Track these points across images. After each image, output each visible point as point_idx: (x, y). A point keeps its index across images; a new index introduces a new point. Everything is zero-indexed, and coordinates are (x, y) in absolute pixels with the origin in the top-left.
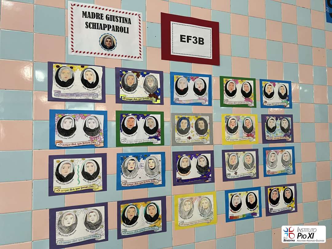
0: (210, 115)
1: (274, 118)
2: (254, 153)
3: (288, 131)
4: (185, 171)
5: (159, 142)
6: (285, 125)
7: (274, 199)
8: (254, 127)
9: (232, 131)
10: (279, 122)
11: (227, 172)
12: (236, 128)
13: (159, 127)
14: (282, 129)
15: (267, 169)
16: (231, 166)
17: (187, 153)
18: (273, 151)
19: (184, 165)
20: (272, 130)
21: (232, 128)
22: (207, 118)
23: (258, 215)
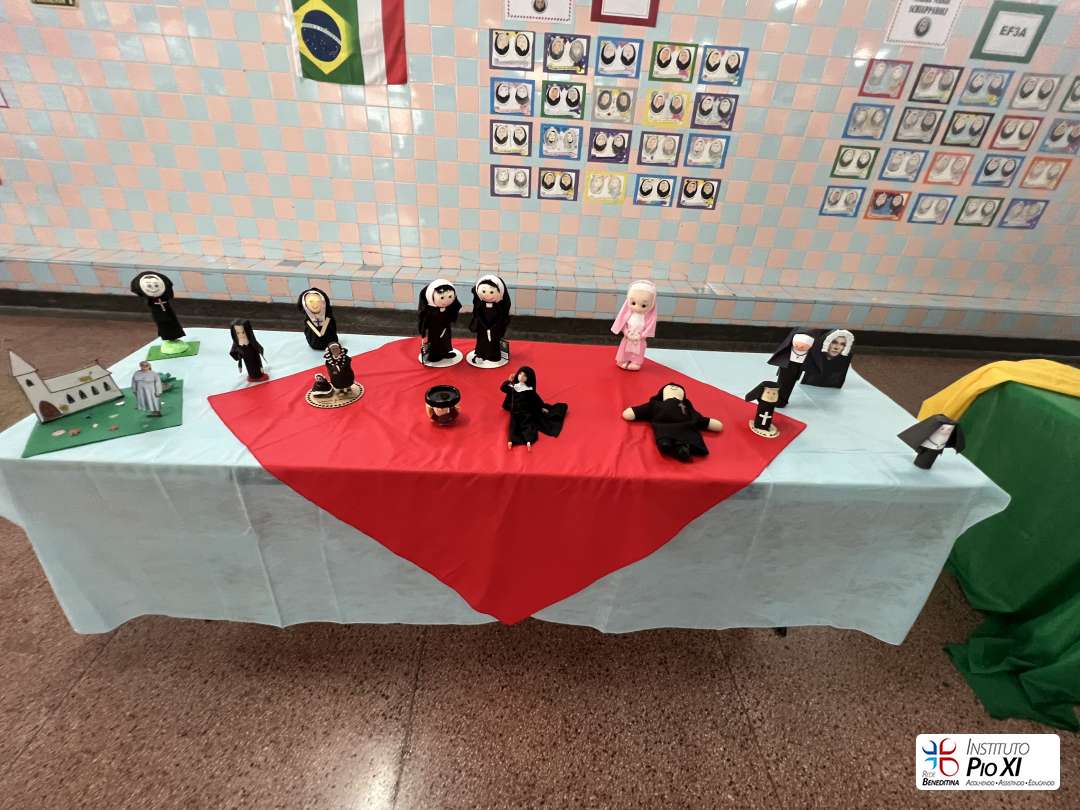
0: (635, 90)
1: (712, 98)
2: (677, 138)
3: (728, 117)
4: (600, 148)
5: (579, 116)
6: (725, 108)
7: (690, 192)
8: (684, 107)
9: (656, 110)
11: (643, 155)
12: (662, 107)
13: (581, 100)
14: (720, 112)
15: (689, 158)
16: (648, 150)
17: (605, 130)
18: (700, 139)
19: (600, 143)
20: (705, 113)
21: (657, 106)
22: (631, 94)
23: (668, 204)
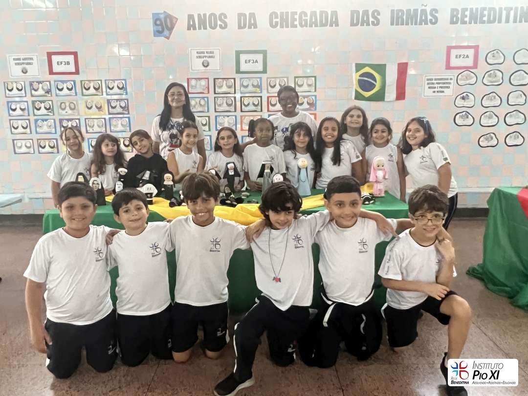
0: (77, 101)
2: (103, 120)
3: (126, 108)
4: (66, 127)
5: (52, 114)
6: (123, 104)
8: (103, 106)
9: (90, 108)
10: (118, 103)
11: (88, 129)
12: (92, 107)
13: (51, 107)
14: (121, 107)
16: (90, 126)
17: (66, 119)
18: (115, 119)
20: (114, 108)
